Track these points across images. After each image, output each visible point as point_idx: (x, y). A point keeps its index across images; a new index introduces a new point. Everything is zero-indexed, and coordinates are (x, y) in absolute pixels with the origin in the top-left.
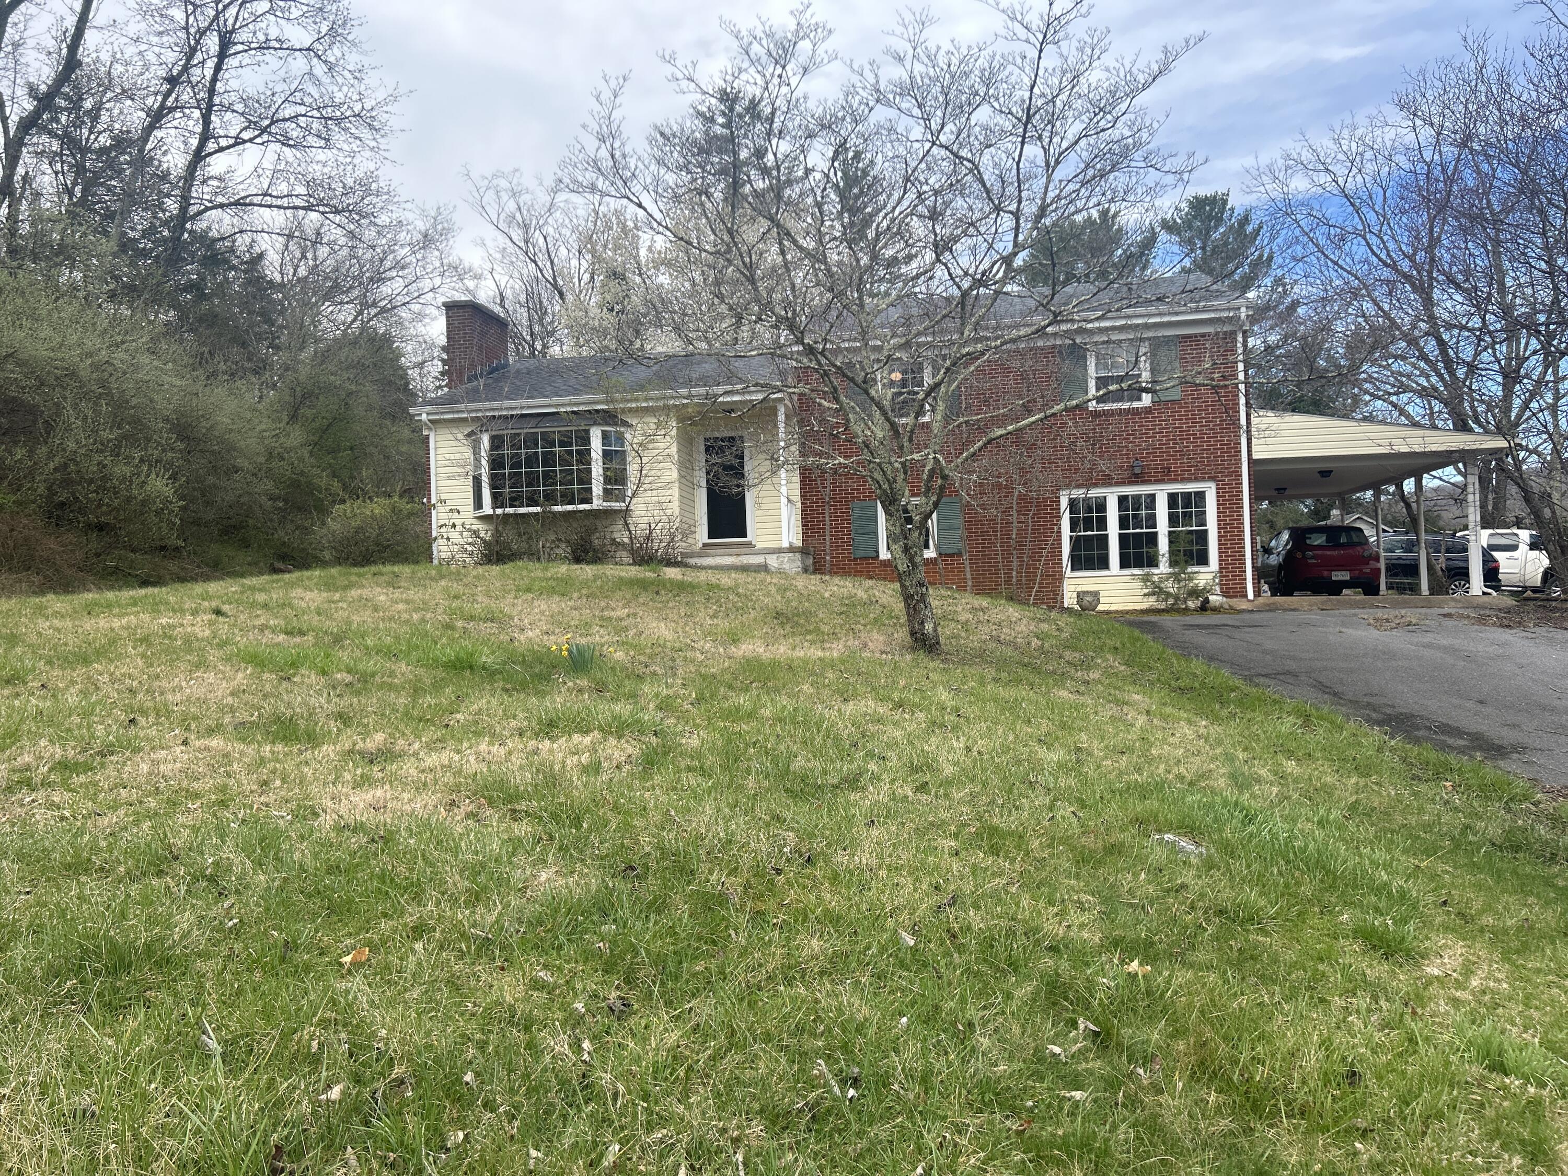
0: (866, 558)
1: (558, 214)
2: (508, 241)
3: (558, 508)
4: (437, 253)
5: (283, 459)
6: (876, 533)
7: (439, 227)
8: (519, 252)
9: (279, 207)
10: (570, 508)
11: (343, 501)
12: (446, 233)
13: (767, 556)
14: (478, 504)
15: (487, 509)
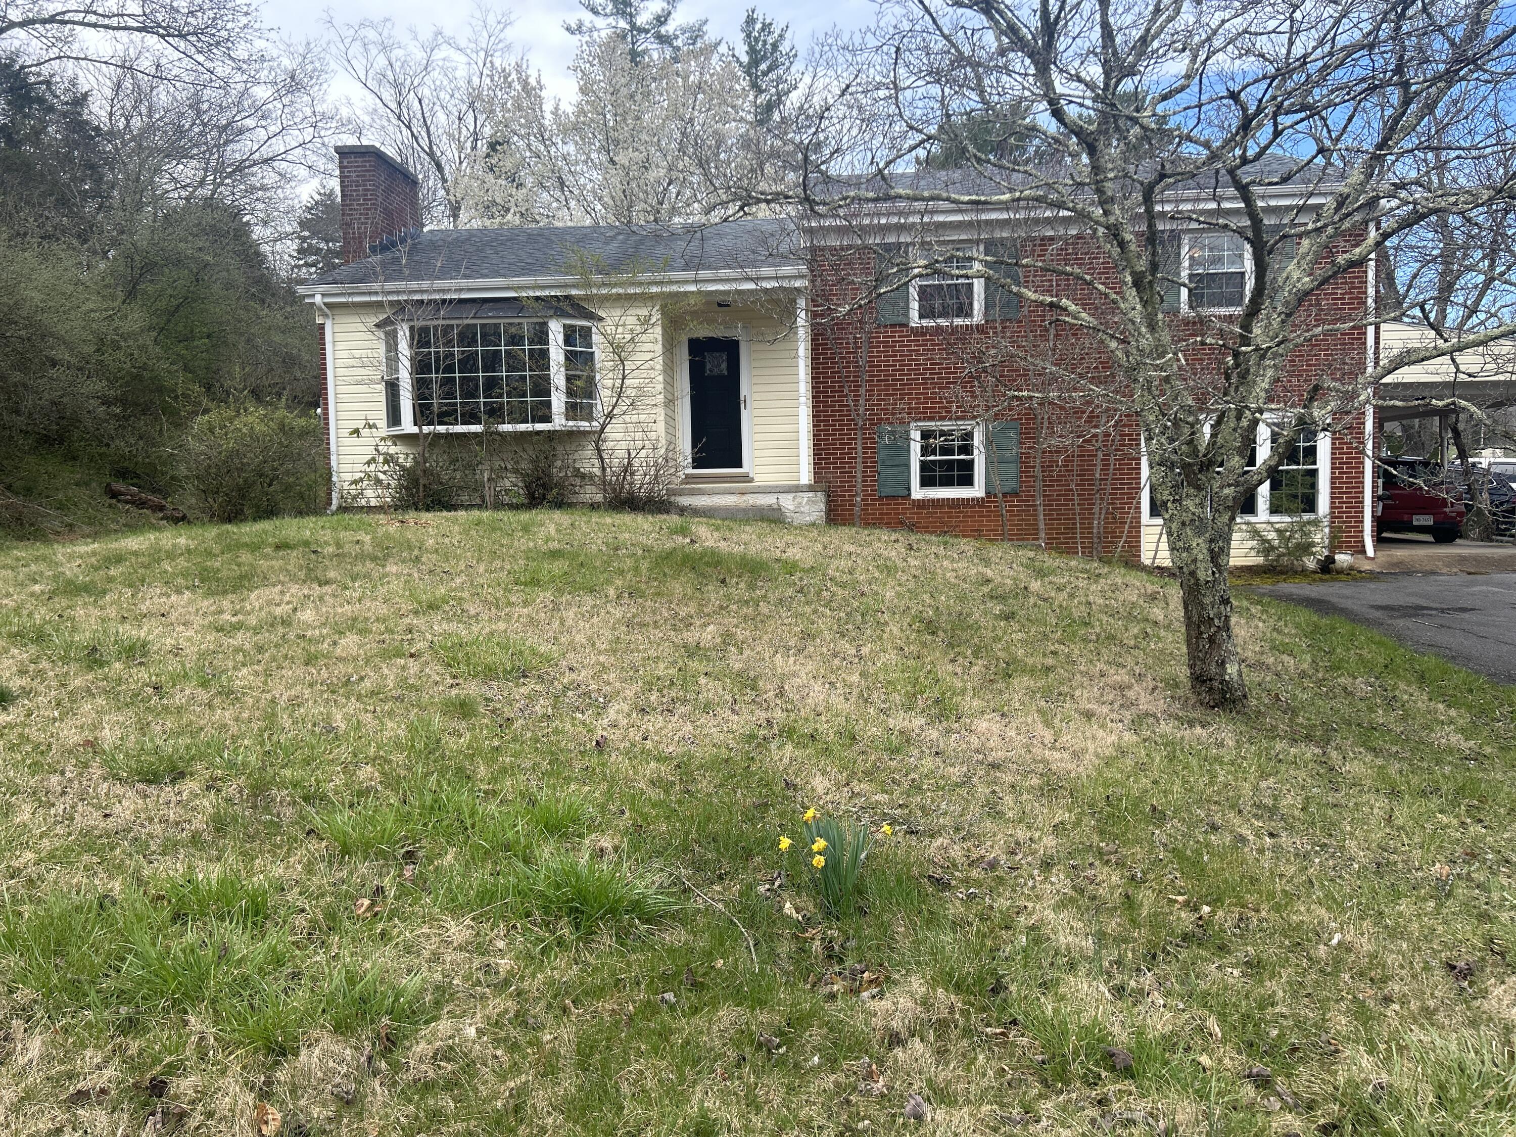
0: (894, 497)
1: (435, 74)
2: (378, 101)
3: (506, 428)
4: (306, 98)
5: (119, 348)
6: (908, 466)
7: (309, 68)
8: (391, 115)
9: (106, 27)
10: (522, 427)
11: (206, 411)
12: (317, 74)
13: (781, 496)
14: (394, 418)
15: (408, 426)
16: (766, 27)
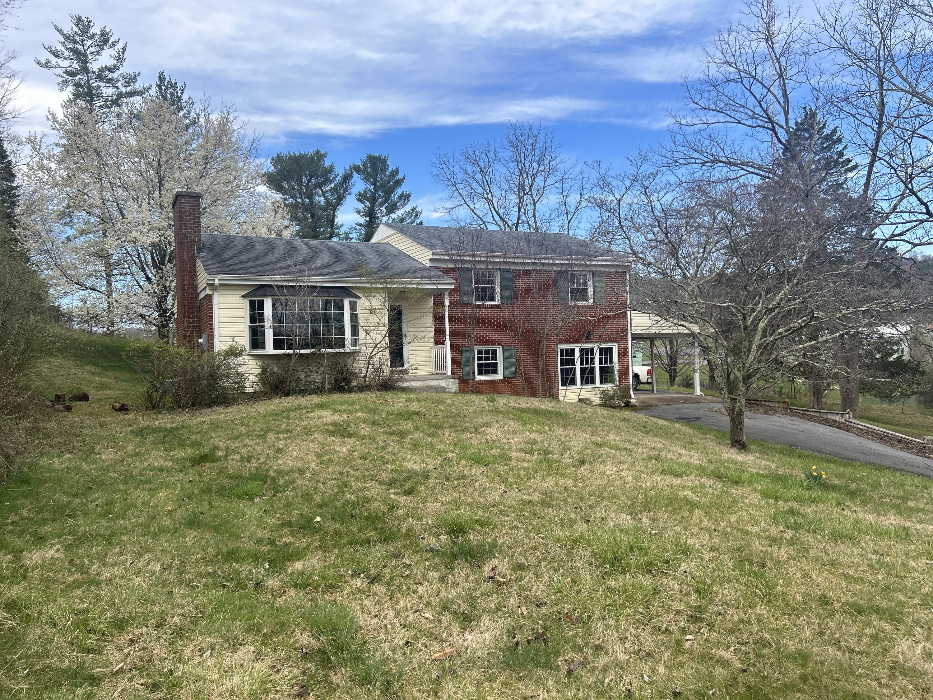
0: (472, 380)
3: (324, 351)
6: (473, 366)
10: (331, 350)
14: (258, 345)
15: (270, 349)
16: (174, 86)
